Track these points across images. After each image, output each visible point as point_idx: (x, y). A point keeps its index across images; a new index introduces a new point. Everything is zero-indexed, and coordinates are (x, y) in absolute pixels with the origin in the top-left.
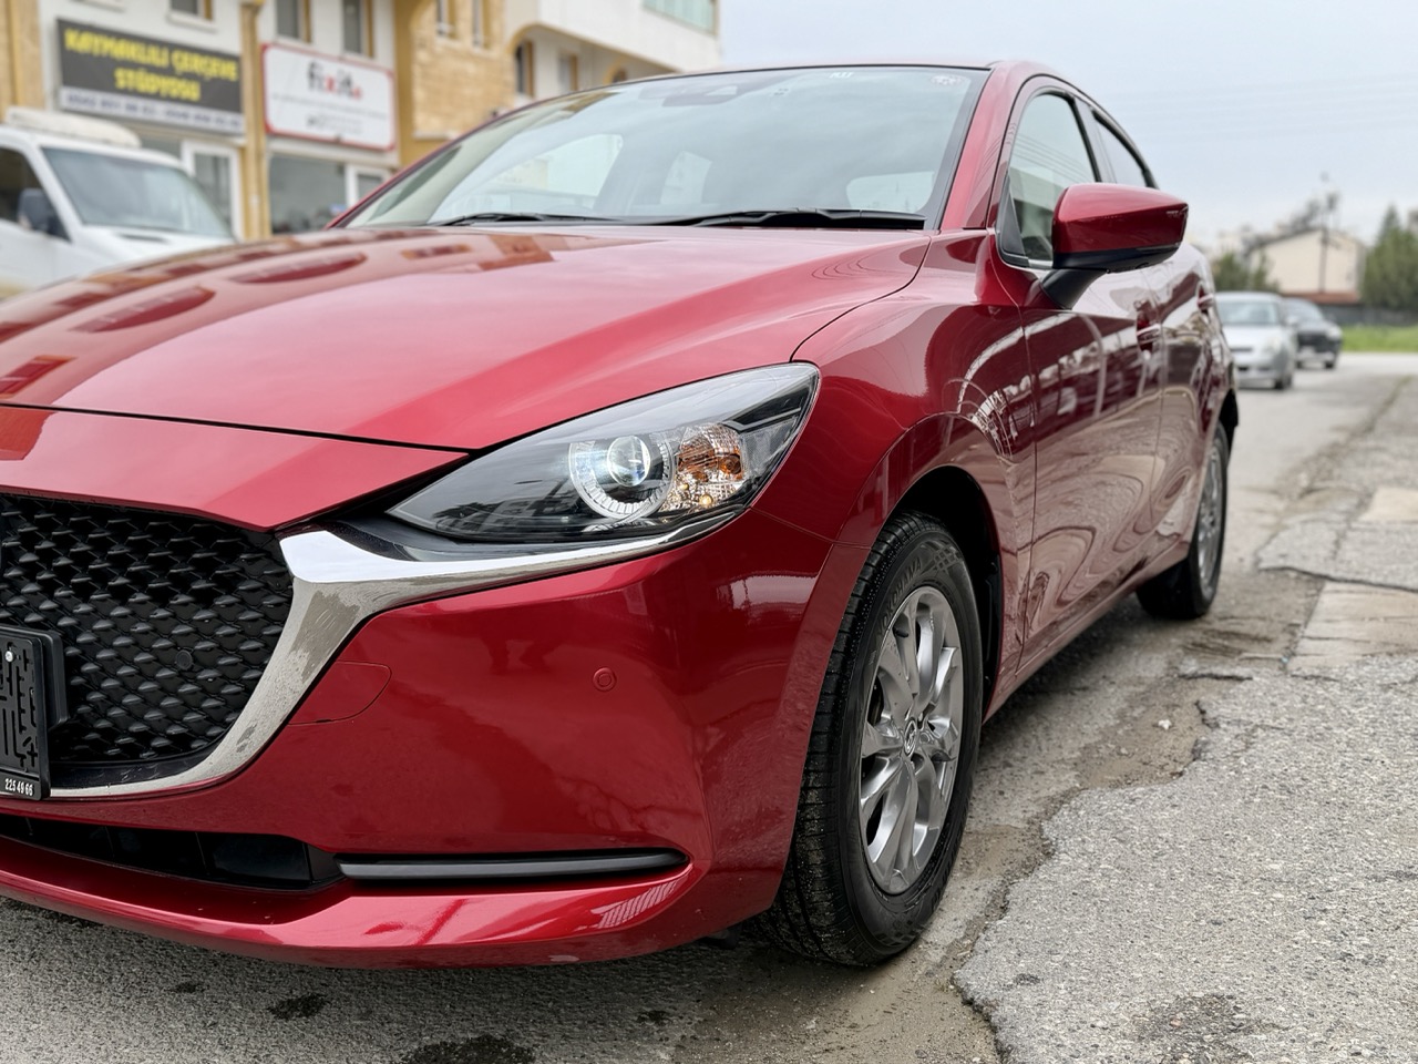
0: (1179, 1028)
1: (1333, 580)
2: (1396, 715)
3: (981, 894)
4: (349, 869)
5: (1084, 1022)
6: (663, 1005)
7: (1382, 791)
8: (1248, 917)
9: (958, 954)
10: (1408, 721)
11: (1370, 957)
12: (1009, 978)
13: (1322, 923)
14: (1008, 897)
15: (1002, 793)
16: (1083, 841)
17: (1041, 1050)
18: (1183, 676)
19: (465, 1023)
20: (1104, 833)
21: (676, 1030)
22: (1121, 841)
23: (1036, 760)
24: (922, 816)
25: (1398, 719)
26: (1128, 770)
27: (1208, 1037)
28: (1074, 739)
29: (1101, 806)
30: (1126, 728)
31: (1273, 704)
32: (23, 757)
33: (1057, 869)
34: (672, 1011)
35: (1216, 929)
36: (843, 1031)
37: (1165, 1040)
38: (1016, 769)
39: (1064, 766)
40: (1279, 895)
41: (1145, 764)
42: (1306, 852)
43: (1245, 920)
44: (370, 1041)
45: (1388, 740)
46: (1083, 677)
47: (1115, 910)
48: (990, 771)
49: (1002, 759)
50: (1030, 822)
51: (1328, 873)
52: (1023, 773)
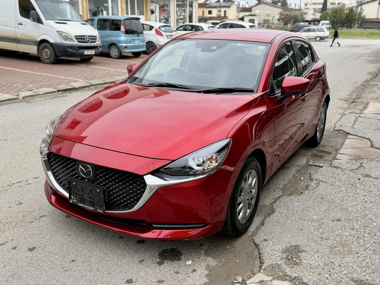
0: (290, 251)
1: (350, 134)
2: (350, 179)
3: (260, 221)
4: (154, 226)
5: (274, 249)
6: (202, 243)
7: (341, 199)
8: (307, 229)
9: (254, 233)
10: (352, 180)
11: (327, 238)
12: (263, 239)
13: (320, 230)
14: (264, 222)
15: (266, 196)
16: (280, 209)
17: (266, 254)
18: (309, 165)
19: (169, 245)
20: (284, 208)
21: (205, 248)
22: (287, 210)
23: (274, 188)
24: (249, 208)
25: (350, 180)
26: (292, 191)
27: (294, 253)
28: (283, 182)
29: (285, 201)
30: (294, 179)
31: (326, 175)
32: (100, 206)
33: (274, 216)
34: (204, 244)
35: (301, 231)
36: (233, 248)
37: (287, 253)
38: (270, 190)
39: (280, 189)
40: (314, 224)
41: (296, 189)
42: (322, 214)
43: (306, 229)
44: (154, 248)
45: (346, 186)
46: (288, 164)
47: (283, 226)
48: (265, 190)
49: (267, 187)
50: (271, 204)
51: (324, 219)
52: (271, 191)
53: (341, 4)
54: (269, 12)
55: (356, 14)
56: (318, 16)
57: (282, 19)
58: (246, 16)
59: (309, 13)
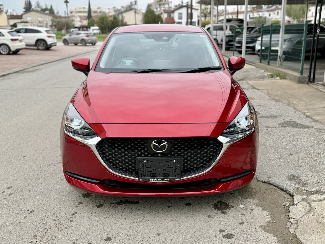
4: (222, 180)
12: (266, 178)
21: (237, 194)
32: (176, 175)
36: (254, 189)
53: (102, 13)
54: (40, 19)
55: (119, 21)
56: (85, 23)
57: (55, 26)
58: (18, 23)
59: (76, 20)
